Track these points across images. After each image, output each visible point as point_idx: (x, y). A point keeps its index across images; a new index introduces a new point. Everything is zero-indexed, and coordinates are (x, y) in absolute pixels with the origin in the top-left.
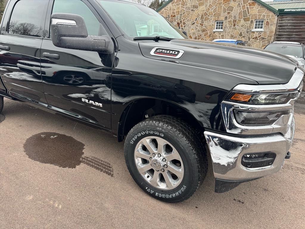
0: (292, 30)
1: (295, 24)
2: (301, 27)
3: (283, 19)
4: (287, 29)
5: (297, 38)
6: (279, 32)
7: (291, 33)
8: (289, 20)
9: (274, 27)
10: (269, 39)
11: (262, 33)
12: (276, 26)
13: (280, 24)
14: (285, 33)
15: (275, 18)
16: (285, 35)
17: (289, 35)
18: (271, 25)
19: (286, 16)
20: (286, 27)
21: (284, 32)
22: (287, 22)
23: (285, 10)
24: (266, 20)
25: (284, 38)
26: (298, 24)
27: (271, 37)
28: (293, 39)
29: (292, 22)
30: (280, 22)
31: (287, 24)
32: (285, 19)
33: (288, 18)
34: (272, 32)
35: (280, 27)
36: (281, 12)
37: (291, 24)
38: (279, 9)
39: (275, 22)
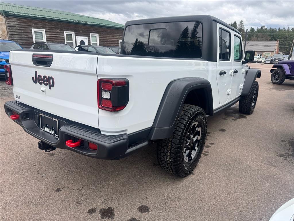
0: (20, 31)
1: (21, 26)
2: (27, 29)
3: (10, 20)
4: (16, 30)
5: (26, 38)
6: (10, 31)
7: (21, 34)
8: (15, 22)
9: (4, 27)
10: (4, 38)
12: (6, 25)
13: (8, 25)
14: (16, 33)
15: (2, 18)
16: (16, 35)
18: (1, 24)
19: (11, 18)
20: (14, 28)
22: (14, 23)
23: (9, 13)
25: (16, 37)
26: (23, 26)
27: (5, 35)
28: (24, 38)
29: (17, 23)
30: (9, 23)
31: (14, 25)
33: (13, 20)
34: (3, 31)
35: (9, 27)
36: (6, 14)
37: (18, 25)
38: (3, 11)
39: (4, 22)
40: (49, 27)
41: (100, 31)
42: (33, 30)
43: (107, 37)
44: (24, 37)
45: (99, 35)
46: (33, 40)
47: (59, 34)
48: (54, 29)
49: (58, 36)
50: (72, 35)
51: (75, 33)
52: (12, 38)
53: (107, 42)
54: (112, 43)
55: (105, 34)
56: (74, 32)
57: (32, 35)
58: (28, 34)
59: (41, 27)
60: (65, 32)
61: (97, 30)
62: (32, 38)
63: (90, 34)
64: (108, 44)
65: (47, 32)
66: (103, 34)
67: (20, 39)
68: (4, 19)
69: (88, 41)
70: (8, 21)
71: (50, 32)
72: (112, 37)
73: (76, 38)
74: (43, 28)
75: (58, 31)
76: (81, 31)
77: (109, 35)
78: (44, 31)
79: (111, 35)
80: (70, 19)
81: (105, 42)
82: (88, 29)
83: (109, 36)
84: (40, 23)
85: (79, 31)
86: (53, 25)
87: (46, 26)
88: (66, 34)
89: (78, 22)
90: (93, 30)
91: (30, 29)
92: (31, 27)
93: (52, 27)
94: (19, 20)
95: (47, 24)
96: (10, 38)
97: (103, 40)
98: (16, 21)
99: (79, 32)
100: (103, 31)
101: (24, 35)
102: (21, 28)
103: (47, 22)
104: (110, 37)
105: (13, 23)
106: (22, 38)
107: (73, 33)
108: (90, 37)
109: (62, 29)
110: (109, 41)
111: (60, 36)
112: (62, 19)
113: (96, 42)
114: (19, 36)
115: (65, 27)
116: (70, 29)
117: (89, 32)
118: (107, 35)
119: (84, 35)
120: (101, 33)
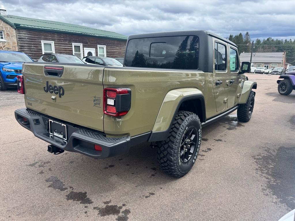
0: (30, 43)
1: (31, 38)
2: (36, 41)
3: (20, 33)
4: (26, 42)
5: (36, 50)
6: (21, 43)
7: (30, 45)
9: (15, 39)
10: (14, 49)
11: (6, 43)
12: (17, 37)
13: (19, 37)
14: (26, 45)
16: (26, 46)
17: (29, 46)
18: (12, 36)
19: (22, 30)
20: (25, 40)
21: (25, 43)
23: (20, 25)
24: (6, 31)
25: (26, 49)
26: (33, 38)
27: (15, 47)
30: (19, 35)
31: (24, 37)
32: (22, 33)
33: (24, 32)
34: (14, 43)
35: (20, 39)
36: (17, 26)
37: (28, 37)
38: (14, 23)
39: (15, 34)
40: (58, 39)
41: (108, 43)
42: (43, 42)
43: (115, 49)
44: (33, 49)
46: (42, 51)
47: (67, 46)
48: (63, 41)
49: (66, 47)
50: (80, 46)
51: (83, 45)
52: (22, 50)
53: (114, 54)
54: (119, 54)
55: (113, 46)
57: (41, 47)
58: (37, 45)
59: (51, 39)
60: (73, 43)
61: (104, 42)
62: (41, 49)
63: (98, 45)
64: (115, 55)
65: (56, 44)
66: (111, 46)
67: (29, 50)
68: (14, 31)
69: (96, 52)
70: (19, 33)
71: (59, 44)
72: (119, 49)
73: (83, 49)
74: (52, 40)
75: (67, 43)
76: (88, 43)
77: (116, 46)
78: (53, 43)
79: (118, 47)
80: (79, 32)
81: (112, 54)
82: (96, 41)
84: (50, 35)
85: (87, 43)
86: (62, 37)
87: (55, 38)
88: (74, 46)
89: (86, 34)
90: (100, 42)
91: (40, 41)
92: (41, 39)
93: (61, 39)
94: (29, 32)
95: (56, 36)
96: (20, 50)
97: (110, 52)
98: (26, 33)
100: (110, 43)
101: (34, 46)
102: (31, 39)
103: (56, 34)
104: (117, 48)
105: (24, 35)
106: (32, 50)
107: (81, 45)
108: (97, 48)
109: (71, 41)
110: (116, 52)
111: (68, 47)
112: (70, 31)
113: (104, 53)
114: (29, 48)
115: (73, 39)
116: (78, 41)
117: (97, 44)
118: (114, 47)
119: (92, 47)
120: (109, 45)
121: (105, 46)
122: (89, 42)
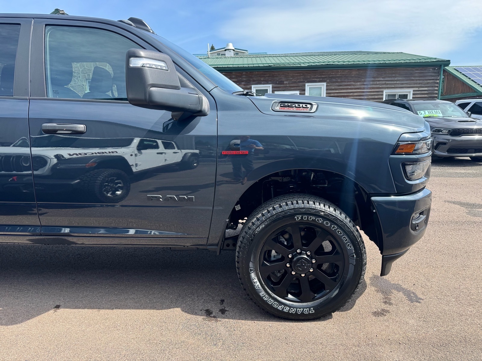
43: (349, 87)
45: (327, 86)
50: (267, 90)
51: (273, 87)
55: (345, 82)
56: (271, 86)
60: (253, 86)
61: (323, 76)
63: (307, 84)
66: (337, 82)
76: (285, 82)
77: (354, 82)
79: (360, 82)
82: (302, 77)
83: (353, 85)
88: (256, 90)
90: (312, 77)
99: (281, 84)
104: (355, 85)
107: (269, 88)
109: (249, 83)
115: (255, 79)
116: (263, 81)
117: (304, 82)
118: (349, 83)
119: (293, 88)
120: (334, 80)
121: (325, 84)
122: (287, 80)
